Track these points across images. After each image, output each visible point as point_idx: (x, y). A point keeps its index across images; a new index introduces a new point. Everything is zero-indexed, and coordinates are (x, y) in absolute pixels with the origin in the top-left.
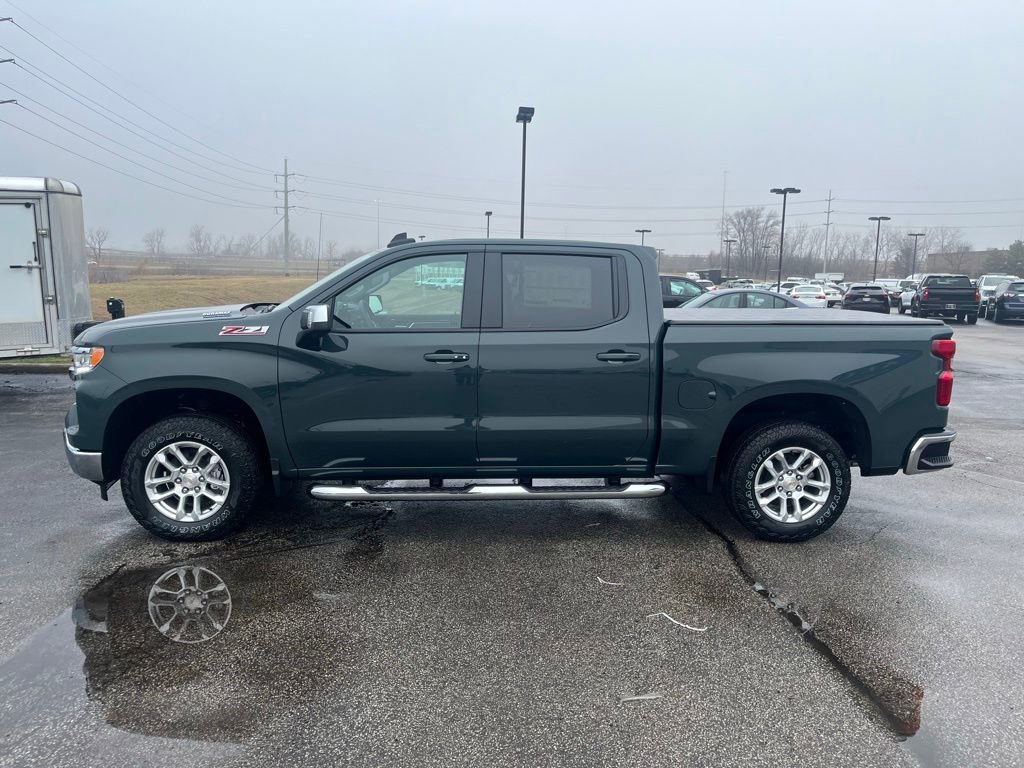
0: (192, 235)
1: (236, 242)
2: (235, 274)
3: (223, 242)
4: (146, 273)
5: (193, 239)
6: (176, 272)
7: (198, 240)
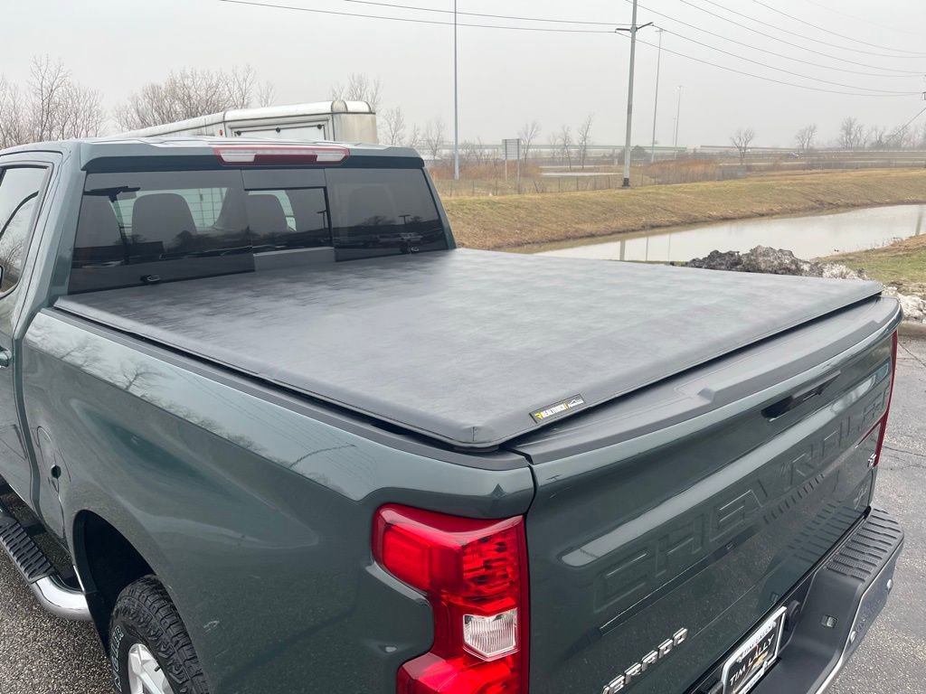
0: (844, 128)
1: (887, 133)
2: (871, 167)
3: (874, 134)
4: (780, 168)
5: (844, 133)
6: (811, 167)
7: (849, 133)
